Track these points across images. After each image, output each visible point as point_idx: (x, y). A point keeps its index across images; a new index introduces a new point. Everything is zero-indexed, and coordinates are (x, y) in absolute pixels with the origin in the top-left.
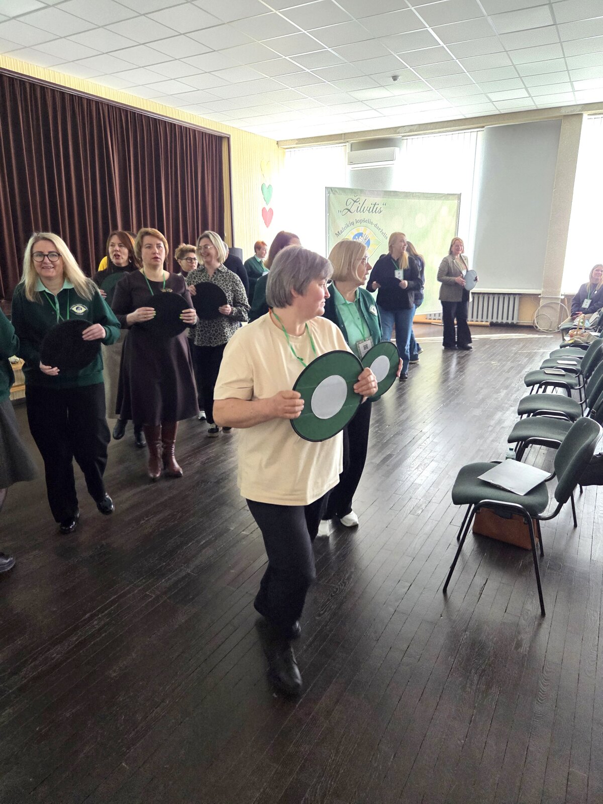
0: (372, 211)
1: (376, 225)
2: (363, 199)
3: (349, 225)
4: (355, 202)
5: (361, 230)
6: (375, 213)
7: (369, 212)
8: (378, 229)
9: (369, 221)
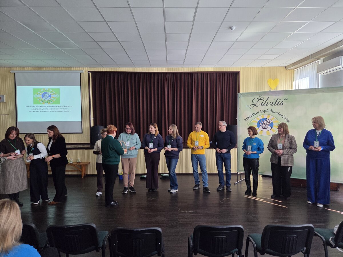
0: (275, 104)
2: (266, 97)
3: (256, 114)
4: (260, 99)
5: (265, 116)
6: (278, 105)
7: (272, 105)
8: (281, 115)
9: (272, 111)
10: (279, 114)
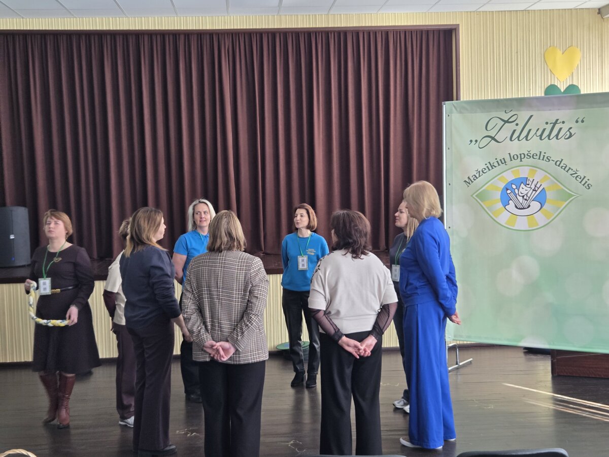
0: (549, 136)
1: (558, 163)
2: (523, 115)
3: (496, 164)
4: (507, 122)
5: (524, 172)
6: (557, 139)
7: (541, 139)
8: (567, 169)
9: (540, 156)
10: (562, 165)
